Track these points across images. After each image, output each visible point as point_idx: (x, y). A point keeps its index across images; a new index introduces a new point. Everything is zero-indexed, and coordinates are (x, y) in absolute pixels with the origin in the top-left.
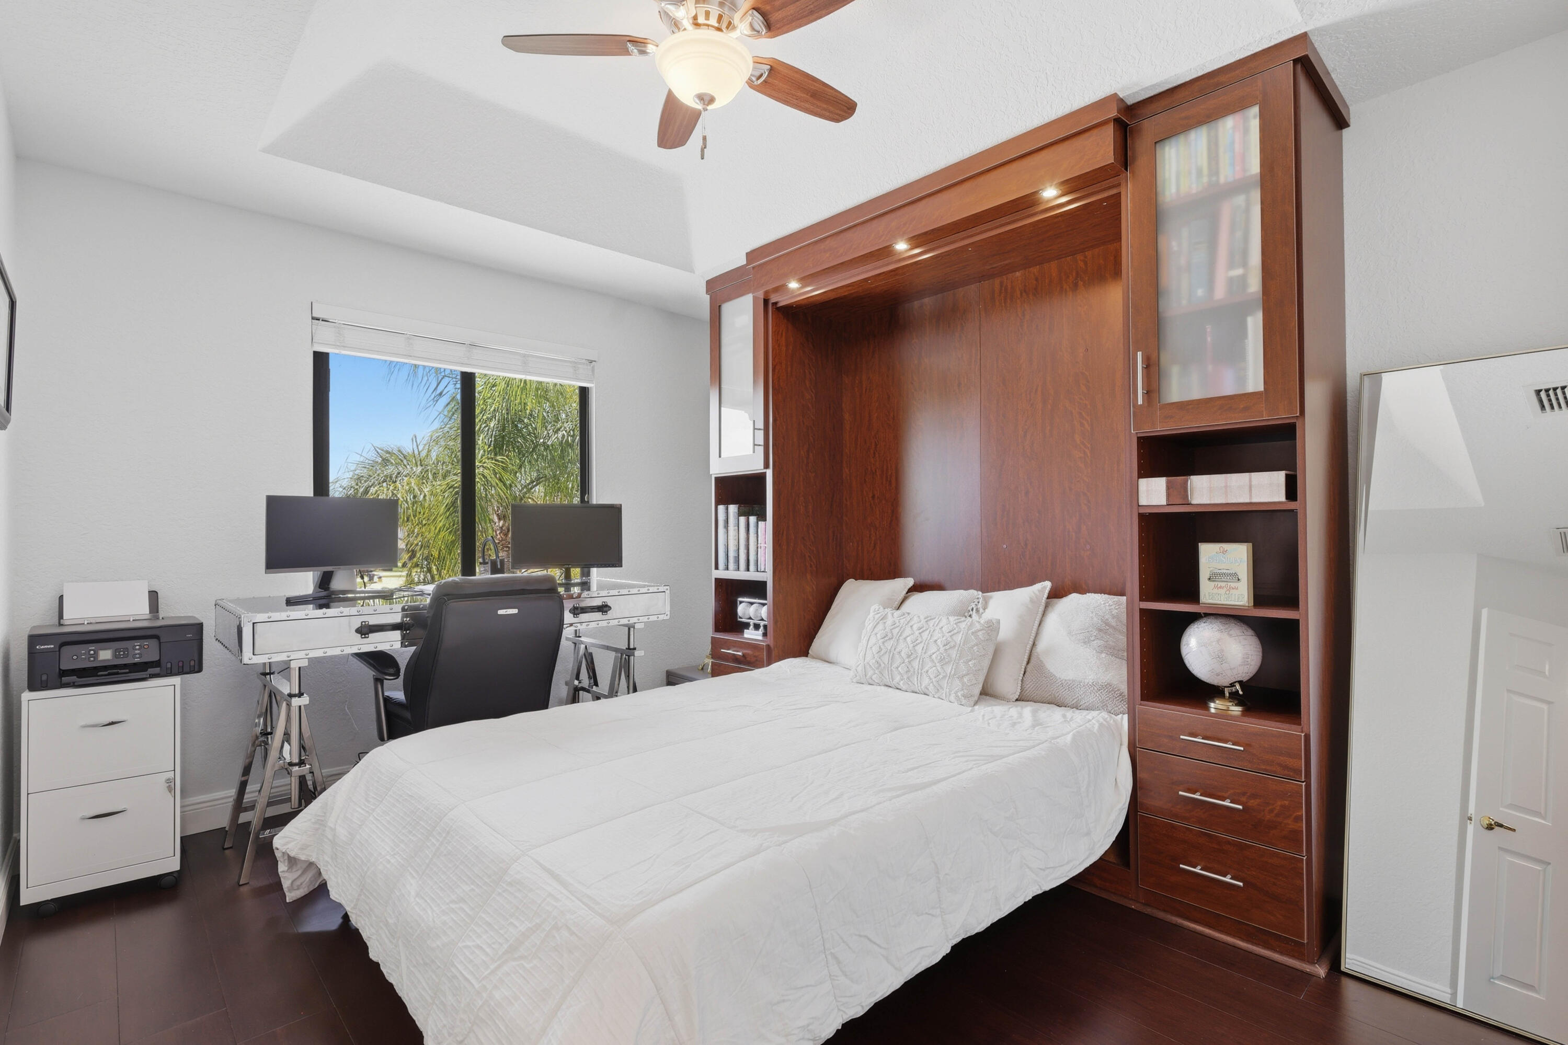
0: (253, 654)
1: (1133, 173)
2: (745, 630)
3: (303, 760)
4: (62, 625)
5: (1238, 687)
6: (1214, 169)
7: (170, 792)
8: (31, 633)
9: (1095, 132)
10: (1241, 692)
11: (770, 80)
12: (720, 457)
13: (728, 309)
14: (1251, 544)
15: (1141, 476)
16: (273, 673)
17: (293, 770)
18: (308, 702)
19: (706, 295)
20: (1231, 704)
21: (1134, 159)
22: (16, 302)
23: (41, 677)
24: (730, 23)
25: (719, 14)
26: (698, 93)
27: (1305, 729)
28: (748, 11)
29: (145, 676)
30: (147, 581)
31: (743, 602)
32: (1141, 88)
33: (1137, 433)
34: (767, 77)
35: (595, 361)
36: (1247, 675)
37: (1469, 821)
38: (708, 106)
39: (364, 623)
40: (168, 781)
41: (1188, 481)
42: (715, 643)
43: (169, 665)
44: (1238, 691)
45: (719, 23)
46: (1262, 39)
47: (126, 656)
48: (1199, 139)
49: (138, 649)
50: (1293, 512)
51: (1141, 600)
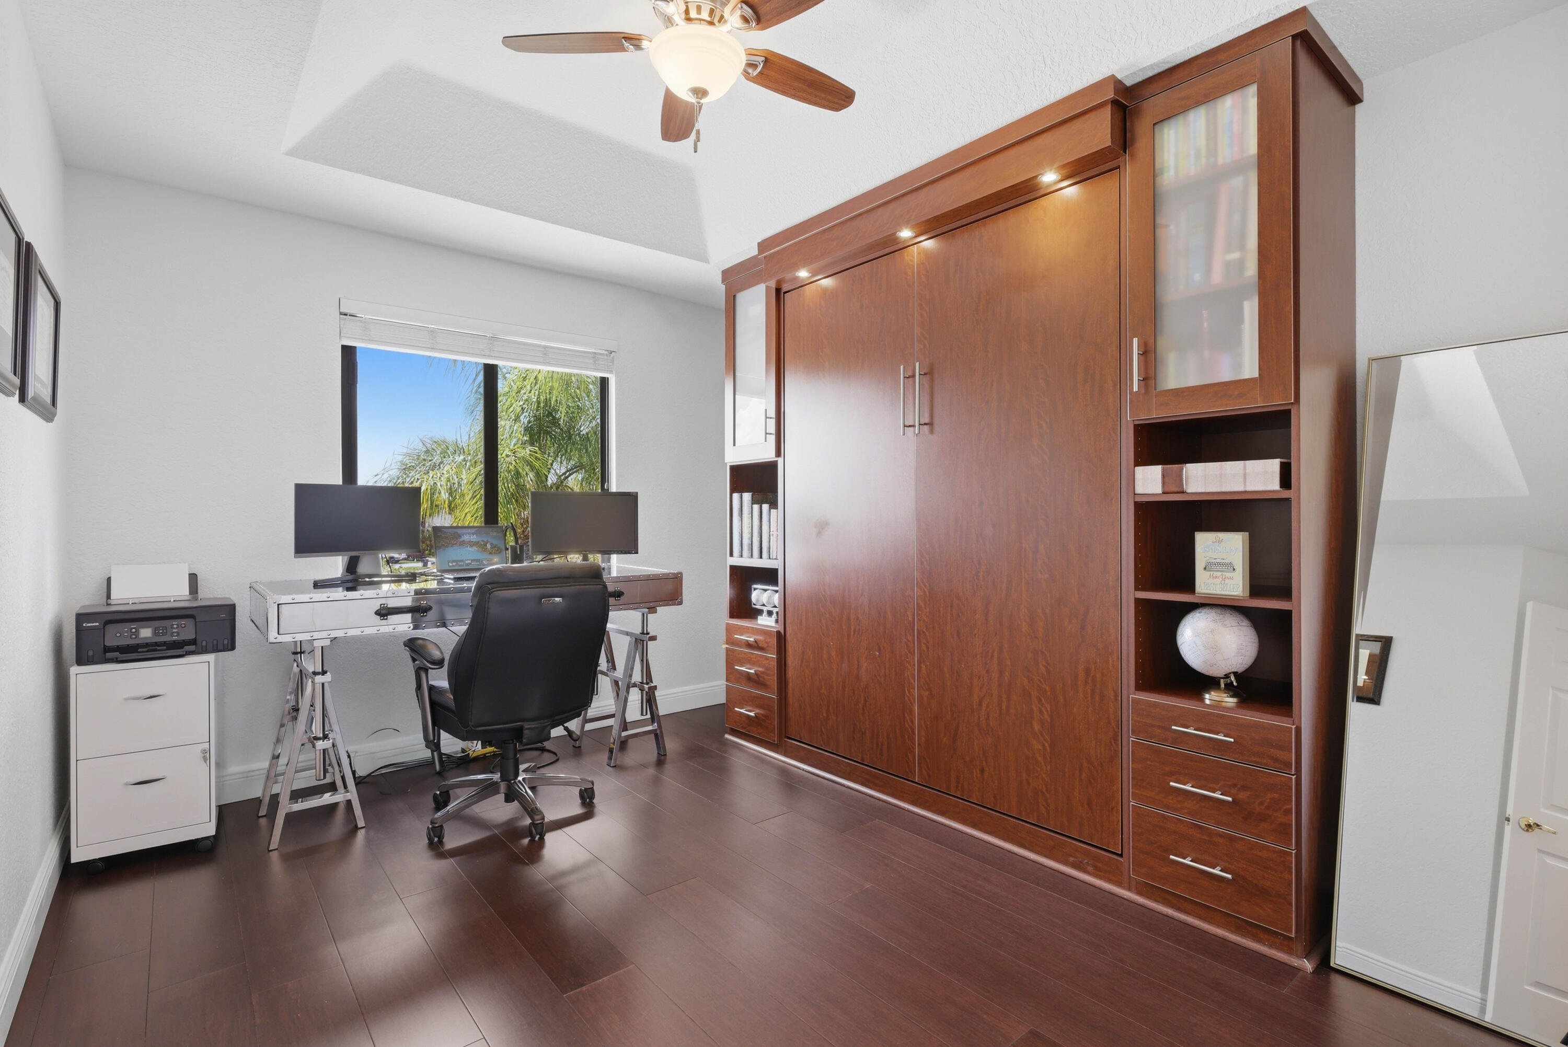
0: (278, 634)
1: (1132, 156)
2: (759, 617)
3: (327, 734)
4: (110, 604)
5: (1233, 678)
6: (1212, 150)
7: (205, 762)
8: (79, 612)
9: (1091, 115)
10: (1235, 684)
11: (766, 72)
12: (734, 445)
13: (743, 298)
14: (1248, 533)
15: (1138, 463)
16: (303, 652)
17: (317, 744)
18: (330, 680)
19: (722, 285)
20: (1226, 695)
21: (1133, 141)
22: (60, 303)
23: (88, 653)
24: (722, 17)
25: (711, 8)
26: (691, 87)
27: (1296, 721)
28: (737, 5)
29: (181, 653)
30: (187, 564)
31: (757, 589)
32: (1137, 69)
33: (1133, 420)
34: (762, 69)
35: (614, 352)
36: (1242, 666)
37: (1506, 822)
38: (701, 99)
39: (383, 606)
40: (204, 751)
41: (1183, 469)
42: (730, 630)
43: (204, 643)
44: (1233, 682)
45: (711, 17)
46: (1259, 15)
47: (164, 634)
48: (1198, 119)
49: (177, 628)
50: (1288, 500)
51: (1137, 589)
